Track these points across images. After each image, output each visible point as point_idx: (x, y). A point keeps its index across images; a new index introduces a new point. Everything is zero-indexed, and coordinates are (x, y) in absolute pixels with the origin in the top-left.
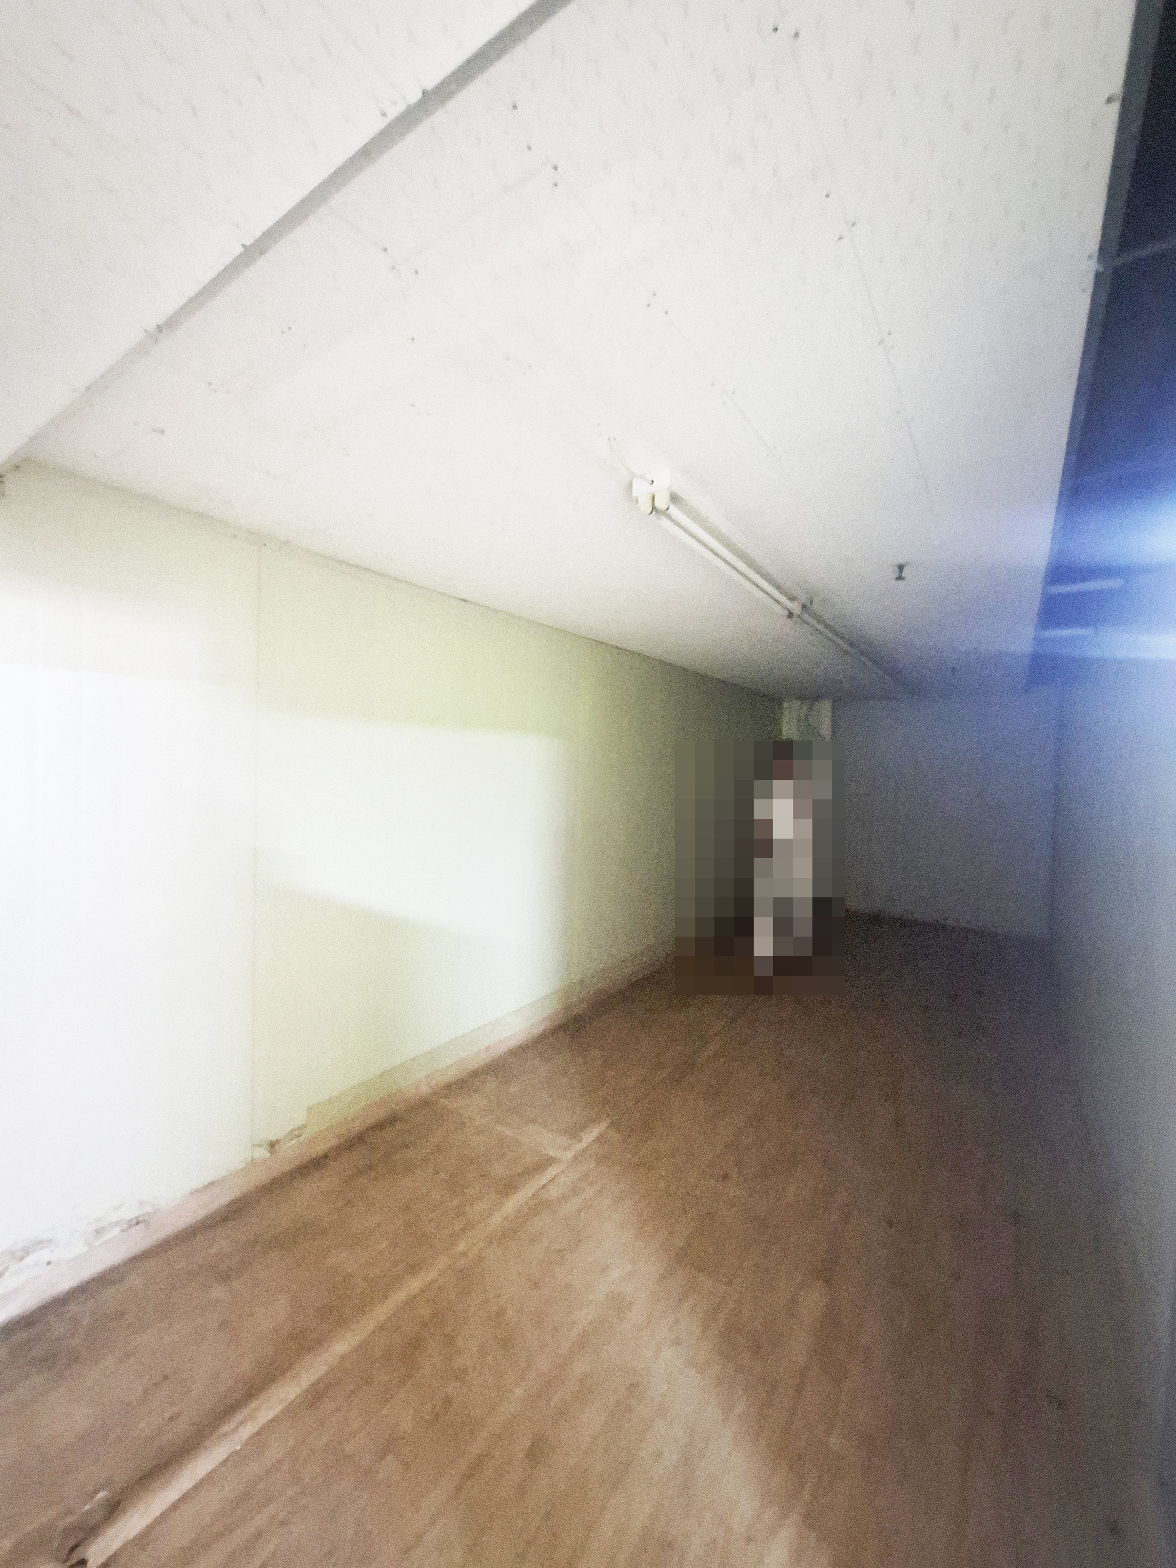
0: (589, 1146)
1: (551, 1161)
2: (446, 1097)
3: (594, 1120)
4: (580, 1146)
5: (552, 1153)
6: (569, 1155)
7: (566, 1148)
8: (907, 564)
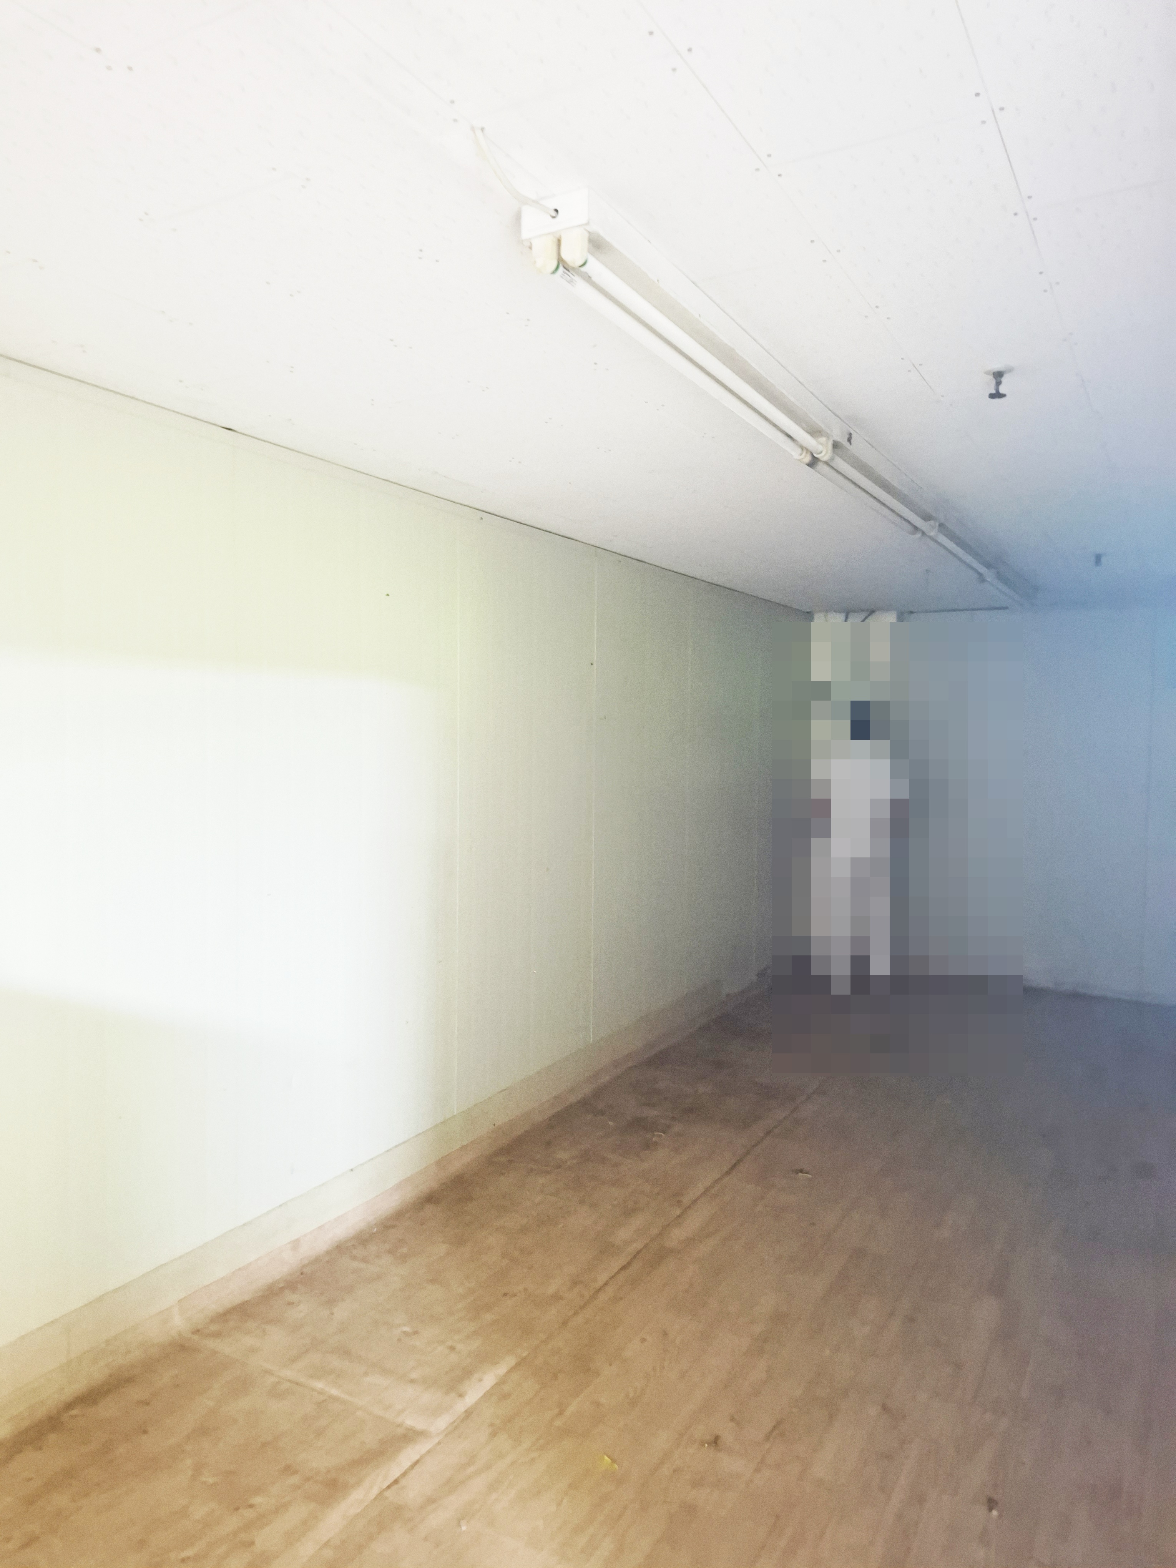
0: (478, 1403)
1: (409, 1436)
2: (217, 1335)
3: (485, 1359)
4: (461, 1406)
5: (411, 1421)
6: (442, 1423)
7: (436, 1412)
8: (1010, 370)
